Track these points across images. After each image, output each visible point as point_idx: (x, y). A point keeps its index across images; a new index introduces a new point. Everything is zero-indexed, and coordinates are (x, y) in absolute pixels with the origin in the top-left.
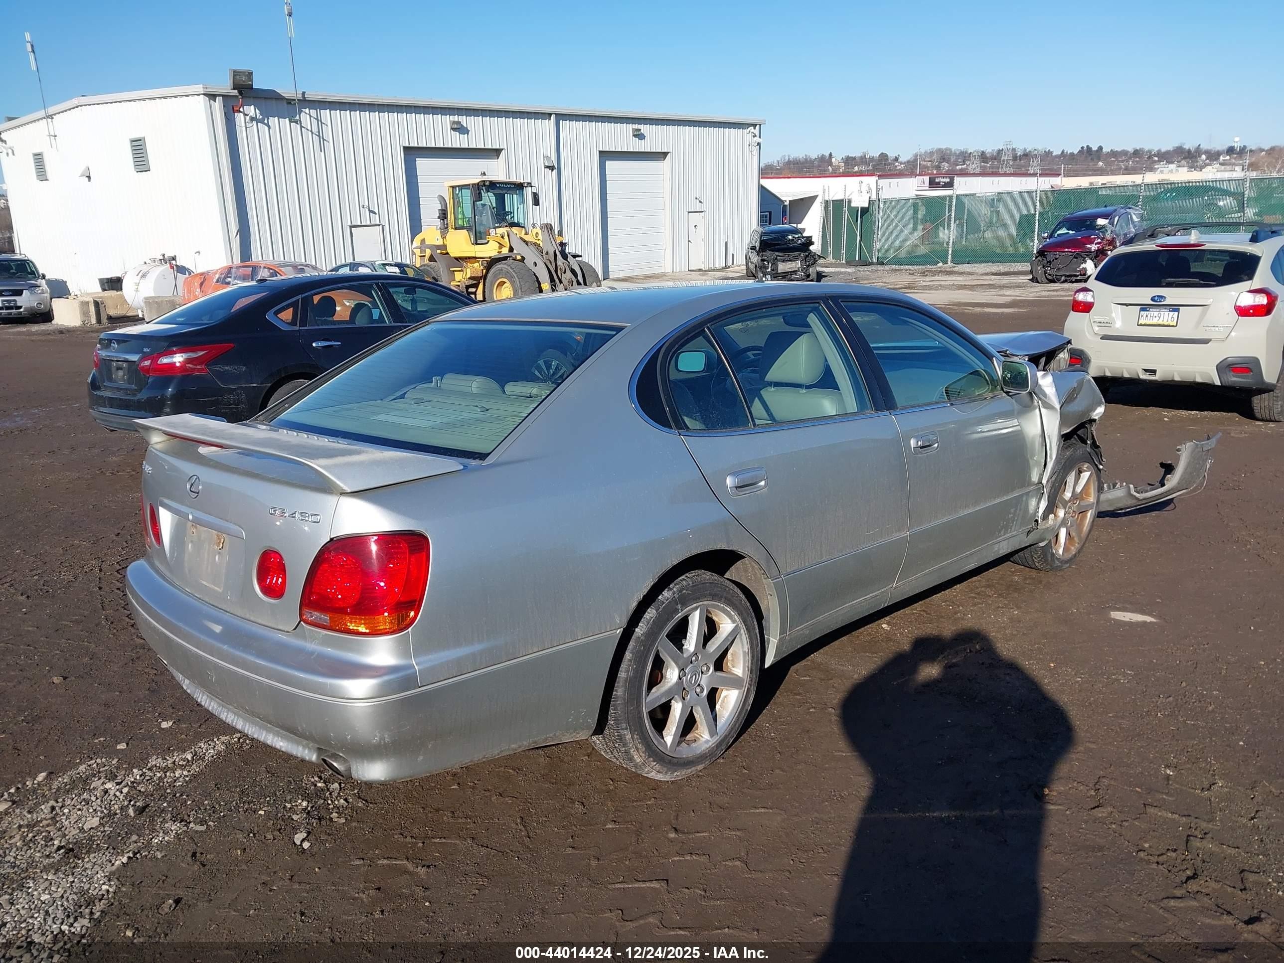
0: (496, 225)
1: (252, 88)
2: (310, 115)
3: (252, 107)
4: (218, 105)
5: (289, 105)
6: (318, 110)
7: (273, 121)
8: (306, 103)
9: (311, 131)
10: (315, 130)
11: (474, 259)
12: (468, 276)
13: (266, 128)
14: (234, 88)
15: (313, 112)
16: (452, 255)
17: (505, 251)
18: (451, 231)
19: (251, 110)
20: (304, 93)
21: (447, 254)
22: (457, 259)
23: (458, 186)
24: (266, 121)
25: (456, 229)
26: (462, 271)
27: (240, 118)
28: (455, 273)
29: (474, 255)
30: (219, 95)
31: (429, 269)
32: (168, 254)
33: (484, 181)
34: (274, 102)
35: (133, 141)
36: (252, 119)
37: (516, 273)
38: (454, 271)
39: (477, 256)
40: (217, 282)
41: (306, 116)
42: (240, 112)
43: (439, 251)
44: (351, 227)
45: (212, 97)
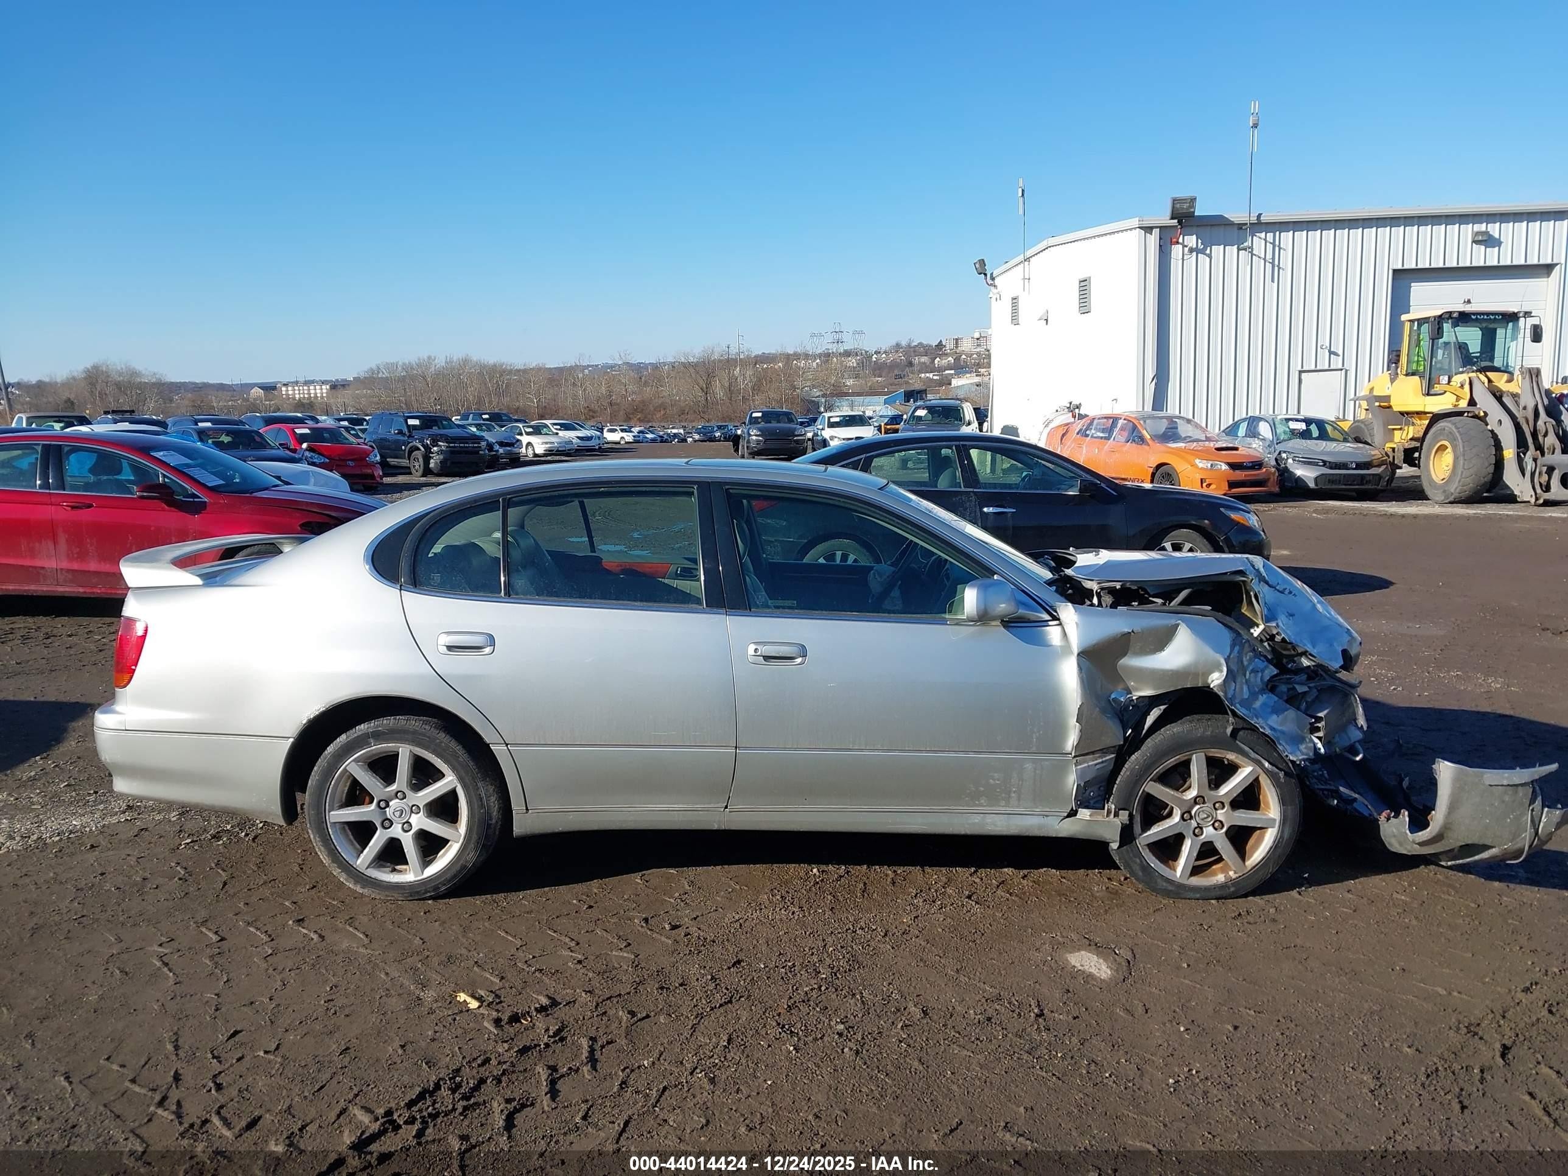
0: (1461, 370)
1: (1194, 216)
2: (1265, 240)
3: (1194, 236)
4: (1153, 239)
5: (1241, 231)
6: (1278, 233)
7: (1217, 250)
8: (1259, 226)
9: (1265, 259)
10: (1269, 256)
11: (1420, 414)
12: (1410, 436)
13: (1208, 259)
14: (1172, 218)
15: (1270, 236)
16: (1396, 408)
17: (1463, 404)
18: (1401, 377)
19: (1191, 241)
20: (1259, 215)
21: (1390, 407)
22: (1402, 413)
23: (1418, 320)
24: (1208, 252)
25: (1407, 375)
26: (1401, 429)
27: (1177, 251)
28: (1396, 432)
29: (1421, 409)
30: (1157, 227)
31: (1363, 426)
32: (1076, 402)
33: (1451, 312)
34: (1222, 229)
35: (1081, 282)
36: (1191, 250)
37: (1461, 435)
38: (1394, 429)
39: (1427, 410)
40: (1078, 434)
41: (1259, 242)
42: (1178, 243)
43: (1377, 404)
44: (1300, 372)
45: (1148, 229)
